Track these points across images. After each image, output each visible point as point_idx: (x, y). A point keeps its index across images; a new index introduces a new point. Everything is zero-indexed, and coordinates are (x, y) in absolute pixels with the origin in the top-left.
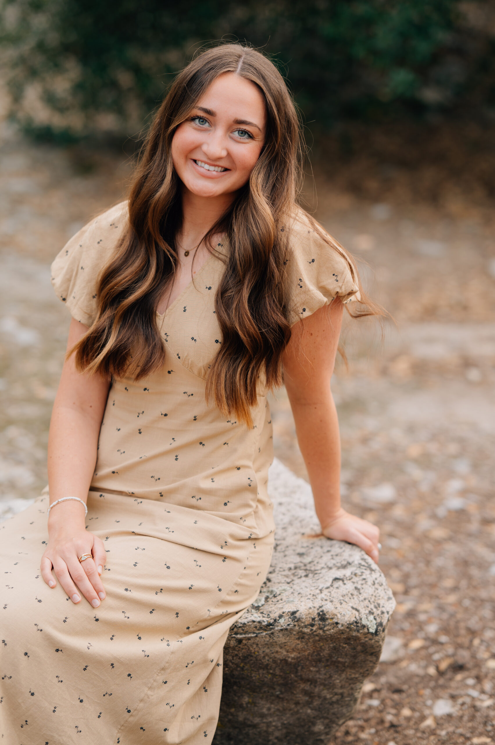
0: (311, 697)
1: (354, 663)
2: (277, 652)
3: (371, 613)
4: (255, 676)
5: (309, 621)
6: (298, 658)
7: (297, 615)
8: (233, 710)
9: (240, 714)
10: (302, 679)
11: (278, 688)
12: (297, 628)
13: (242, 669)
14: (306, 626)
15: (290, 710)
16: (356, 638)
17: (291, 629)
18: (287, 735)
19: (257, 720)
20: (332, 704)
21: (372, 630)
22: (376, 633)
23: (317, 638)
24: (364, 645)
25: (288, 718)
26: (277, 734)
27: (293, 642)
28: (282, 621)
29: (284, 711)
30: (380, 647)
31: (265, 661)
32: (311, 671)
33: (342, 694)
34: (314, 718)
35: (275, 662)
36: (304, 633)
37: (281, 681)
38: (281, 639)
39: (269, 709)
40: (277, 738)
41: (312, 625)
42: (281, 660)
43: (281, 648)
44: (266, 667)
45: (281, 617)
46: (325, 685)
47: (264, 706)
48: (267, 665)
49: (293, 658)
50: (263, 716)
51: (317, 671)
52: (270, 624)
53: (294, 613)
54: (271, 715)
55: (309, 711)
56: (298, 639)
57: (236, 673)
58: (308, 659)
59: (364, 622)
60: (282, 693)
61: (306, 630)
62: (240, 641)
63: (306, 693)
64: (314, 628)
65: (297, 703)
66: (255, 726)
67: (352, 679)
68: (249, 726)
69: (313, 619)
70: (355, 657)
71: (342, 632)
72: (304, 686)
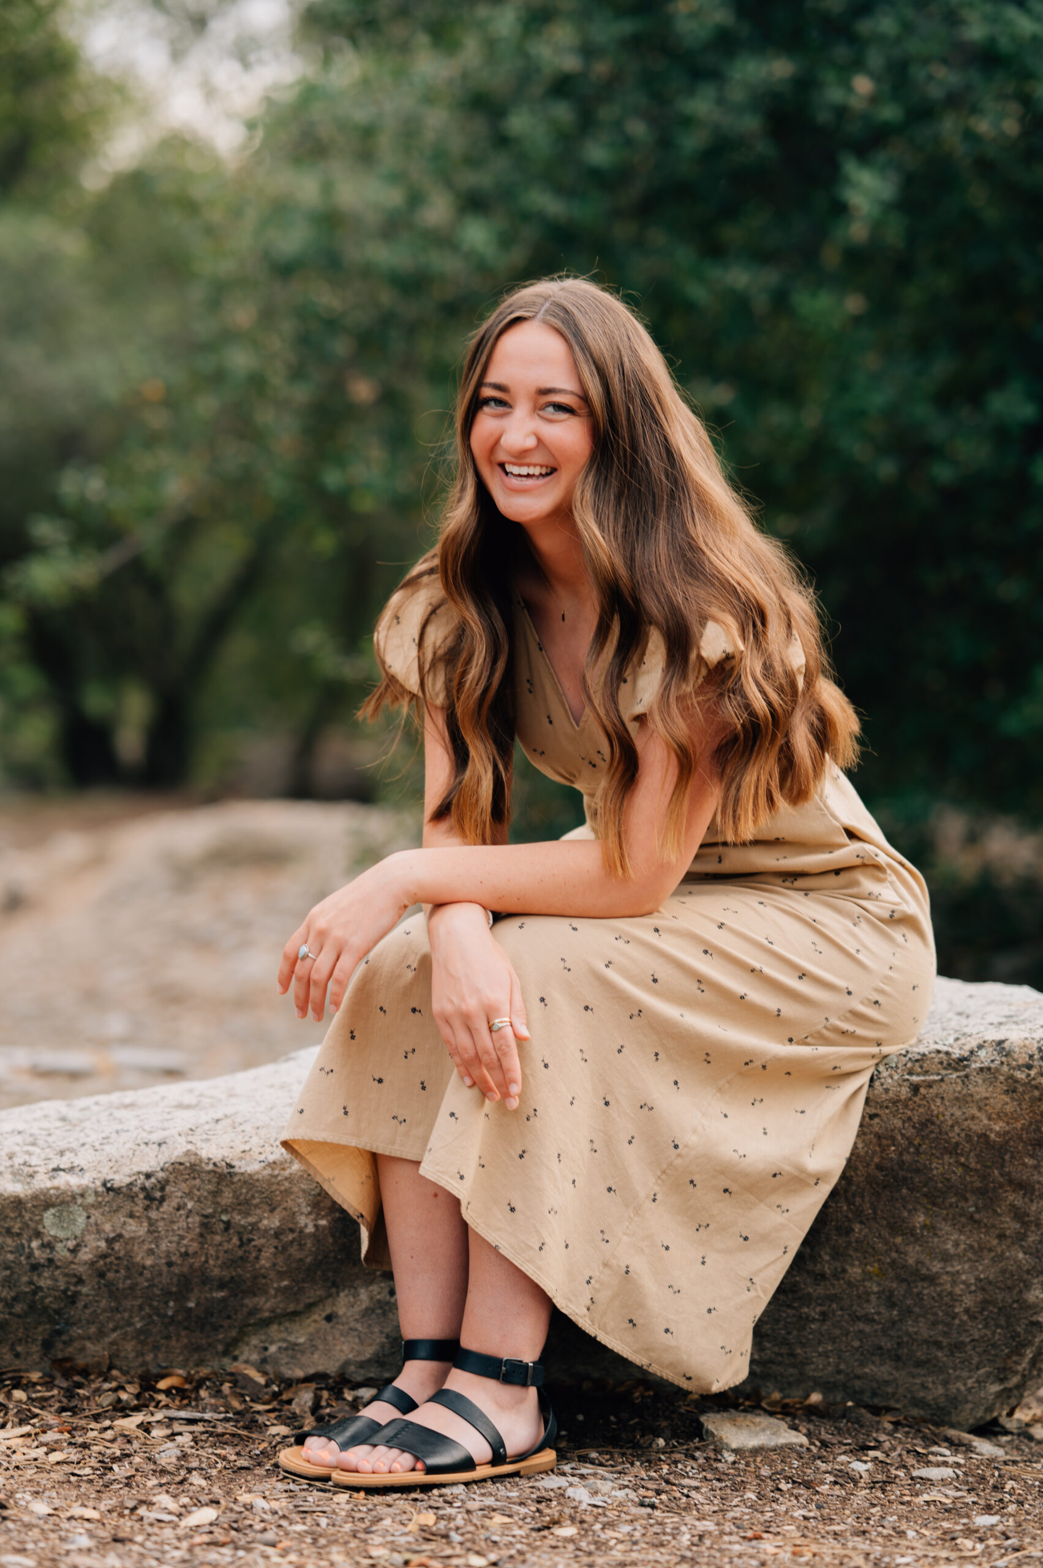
0: (1025, 1224)
2: (973, 1118)
4: (939, 1167)
5: (1023, 1059)
6: (1006, 1133)
7: (1006, 1045)
8: (899, 1240)
9: (910, 1249)
10: (1011, 1182)
11: (972, 1199)
12: (1005, 1068)
13: (918, 1152)
14: (1019, 1067)
15: (990, 1250)
17: (997, 1070)
18: (985, 1303)
19: (936, 1267)
23: (1037, 1093)
25: (986, 1269)
26: (968, 1301)
27: (1000, 1100)
28: (982, 1053)
29: (979, 1250)
31: (955, 1135)
32: (1024, 1165)
34: (1028, 1272)
35: (968, 1138)
36: (1016, 1081)
37: (978, 1184)
38: (980, 1089)
39: (956, 1244)
40: (967, 1311)
41: (1029, 1067)
42: (980, 1136)
43: (980, 1109)
44: (953, 1150)
45: (980, 1047)
47: (952, 1239)
48: (957, 1144)
49: (998, 1134)
50: (946, 1258)
51: (1036, 1167)
52: (962, 1059)
53: (1000, 1043)
54: (959, 1257)
55: (1021, 1255)
56: (1007, 1092)
57: (906, 1157)
58: (1020, 1138)
60: (978, 1210)
61: (1020, 1075)
62: (915, 1088)
63: (1019, 1215)
64: (1033, 1073)
65: (1001, 1237)
66: (932, 1279)
68: (924, 1278)
69: (1031, 1057)
72: (1014, 1198)
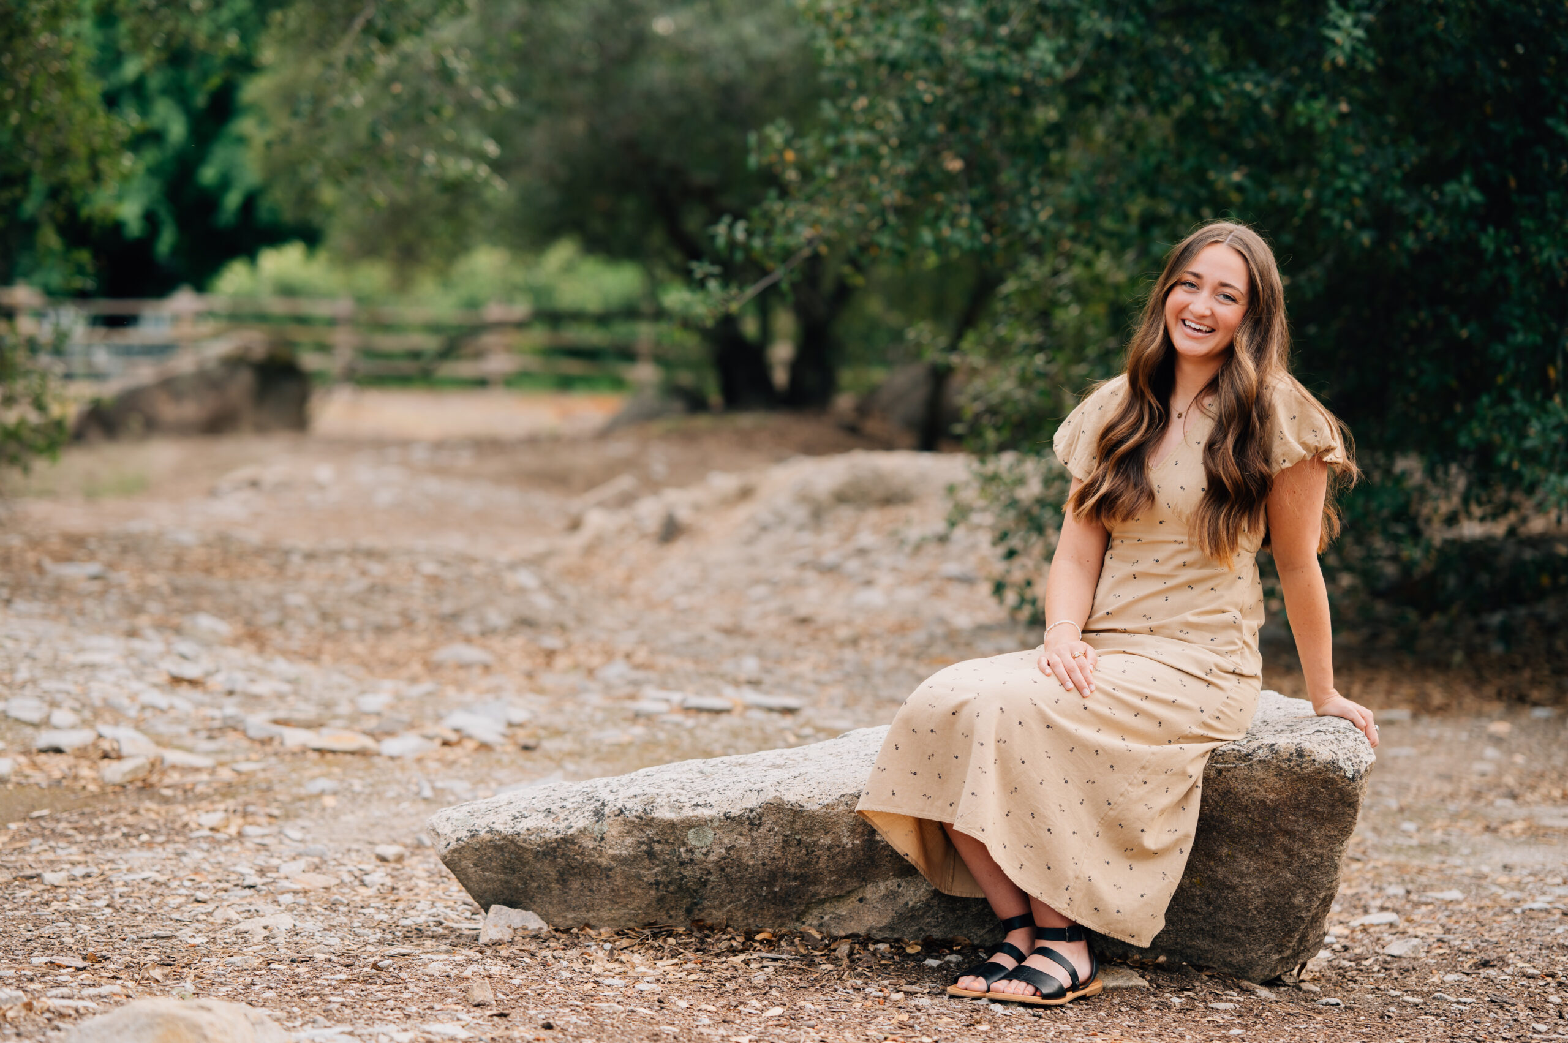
0: (1290, 856)
1: (1332, 815)
2: (1256, 790)
3: (1349, 759)
4: (1236, 820)
5: (1286, 756)
6: (1277, 800)
7: (1275, 747)
8: (1212, 863)
9: (1219, 869)
10: (1281, 830)
11: (1257, 840)
12: (1275, 761)
13: (1222, 810)
14: (1283, 761)
15: (1270, 871)
16: (1333, 782)
17: (1270, 762)
18: (1267, 904)
19: (1236, 881)
20: (1312, 868)
21: (1350, 774)
22: (1353, 779)
23: (1295, 777)
24: (1341, 791)
25: (1268, 883)
26: (1257, 902)
27: (1272, 780)
28: (1260, 752)
29: (1263, 871)
30: (1357, 795)
31: (1245, 801)
32: (1289, 820)
33: (1321, 856)
34: (1294, 885)
35: (1253, 803)
36: (1282, 769)
37: (1260, 831)
38: (1260, 773)
39: (1248, 867)
40: (1256, 908)
41: (1290, 761)
42: (1260, 802)
43: (1260, 785)
44: (1244, 809)
45: (1259, 748)
46: (1304, 841)
47: (1245, 864)
48: (1247, 806)
49: (1271, 800)
50: (1242, 876)
51: (1296, 821)
52: (1248, 755)
53: (1272, 745)
54: (1250, 875)
55: (1289, 875)
56: (1276, 775)
57: (1216, 814)
58: (1286, 803)
59: (1341, 764)
60: (1261, 847)
61: (1283, 765)
62: (1219, 772)
63: (1287, 850)
64: (1292, 764)
65: (1276, 863)
66: (1233, 888)
67: (1331, 837)
68: (1229, 887)
69: (1291, 754)
70: (1333, 806)
71: (1319, 772)
72: (1283, 840)
